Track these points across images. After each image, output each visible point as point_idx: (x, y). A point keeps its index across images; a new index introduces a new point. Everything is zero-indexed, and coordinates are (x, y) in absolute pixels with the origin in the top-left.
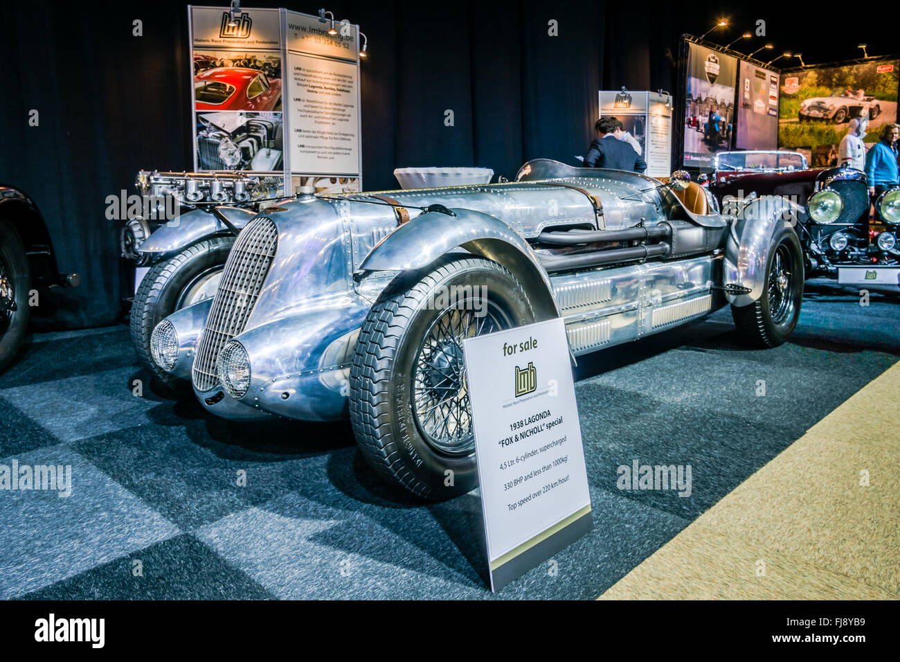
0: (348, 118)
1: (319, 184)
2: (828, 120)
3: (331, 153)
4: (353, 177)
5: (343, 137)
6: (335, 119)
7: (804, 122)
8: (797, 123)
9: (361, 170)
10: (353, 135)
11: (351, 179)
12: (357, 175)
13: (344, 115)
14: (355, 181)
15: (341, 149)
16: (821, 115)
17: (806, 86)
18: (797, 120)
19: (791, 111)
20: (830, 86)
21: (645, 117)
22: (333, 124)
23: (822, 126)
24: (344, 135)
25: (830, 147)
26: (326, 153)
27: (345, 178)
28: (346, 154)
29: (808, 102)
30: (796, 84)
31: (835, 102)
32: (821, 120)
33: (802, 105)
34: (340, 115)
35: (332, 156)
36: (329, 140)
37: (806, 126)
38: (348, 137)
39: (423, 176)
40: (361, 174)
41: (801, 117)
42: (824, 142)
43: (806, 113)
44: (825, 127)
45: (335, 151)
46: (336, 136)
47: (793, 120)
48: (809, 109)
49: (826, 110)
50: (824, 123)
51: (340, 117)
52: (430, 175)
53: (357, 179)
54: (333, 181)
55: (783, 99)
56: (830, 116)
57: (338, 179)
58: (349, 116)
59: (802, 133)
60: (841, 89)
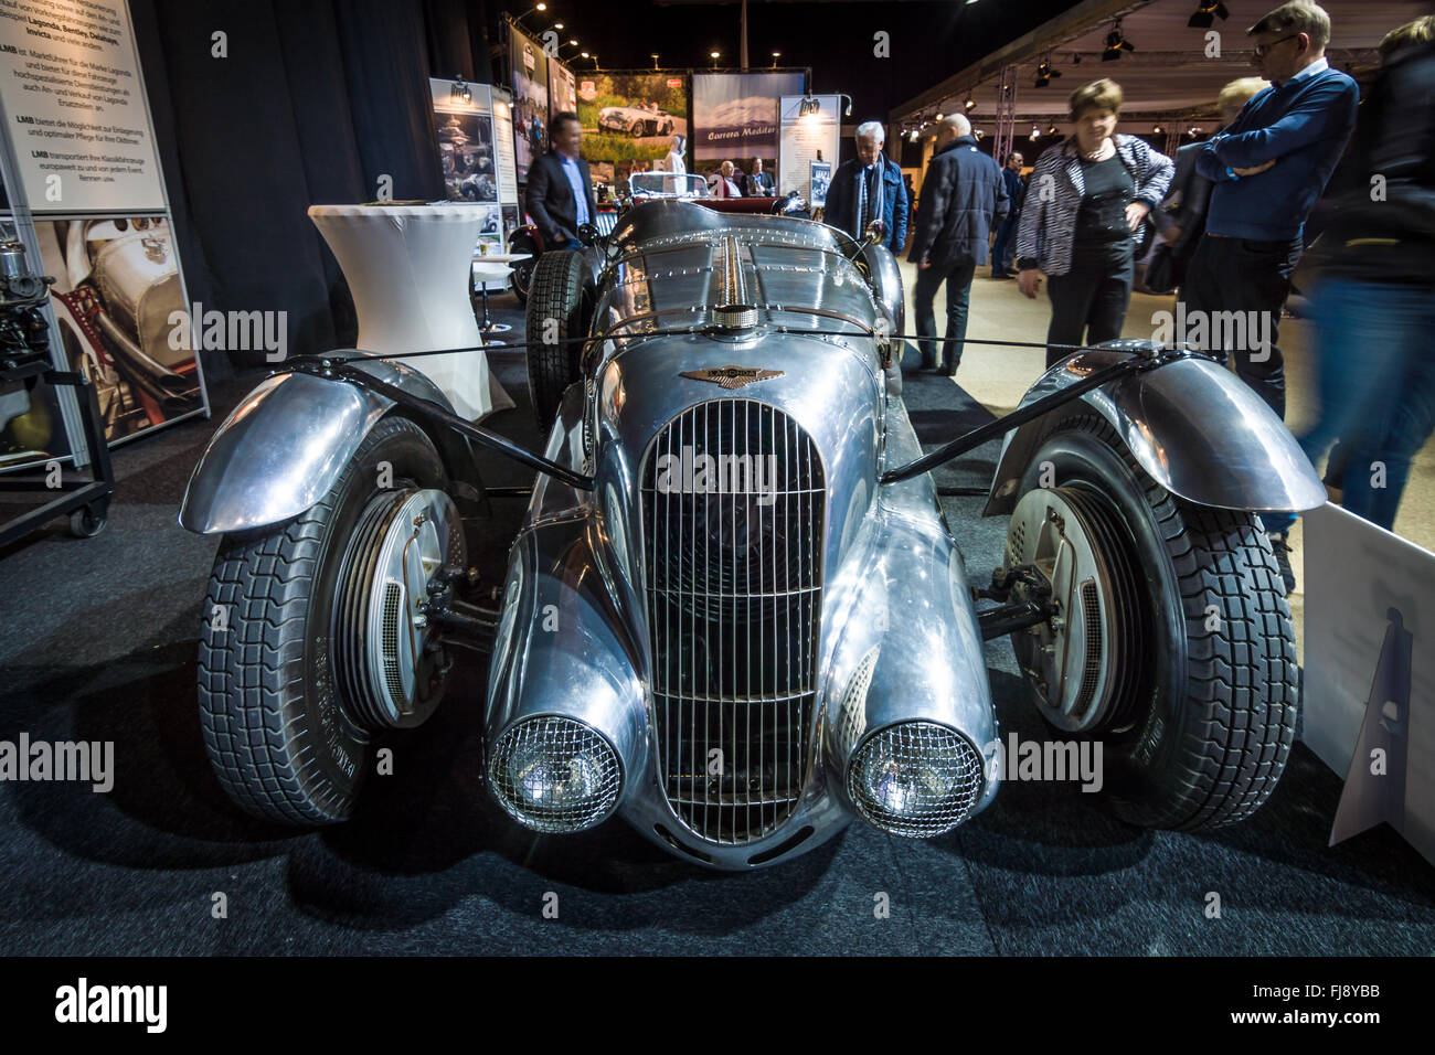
0: (125, 98)
1: (96, 234)
2: (627, 133)
3: (106, 169)
4: (157, 218)
5: (123, 136)
6: (100, 98)
7: (604, 133)
8: (597, 134)
9: (168, 202)
10: (141, 134)
11: (153, 219)
12: (164, 212)
13: (115, 92)
14: (161, 224)
15: (124, 160)
16: (620, 127)
17: (603, 92)
18: (597, 130)
19: (590, 120)
20: (626, 96)
21: (489, 118)
22: (98, 108)
23: (621, 139)
24: (124, 132)
25: (631, 162)
26: (94, 169)
27: (143, 219)
28: (135, 171)
29: (607, 111)
30: (592, 89)
31: (633, 114)
32: (621, 132)
33: (601, 114)
34: (108, 90)
35: (107, 174)
36: (95, 142)
37: (606, 138)
38: (132, 137)
39: (398, 220)
40: (169, 210)
41: (601, 128)
42: (624, 155)
43: (605, 124)
44: (625, 140)
45: (114, 165)
46: (109, 135)
47: (593, 130)
48: (607, 118)
49: (625, 122)
50: (624, 136)
51: (109, 95)
52: (412, 218)
53: (164, 219)
54: (122, 226)
55: (581, 106)
56: (629, 129)
57: (129, 221)
58: (126, 93)
59: (603, 145)
60: (636, 101)
